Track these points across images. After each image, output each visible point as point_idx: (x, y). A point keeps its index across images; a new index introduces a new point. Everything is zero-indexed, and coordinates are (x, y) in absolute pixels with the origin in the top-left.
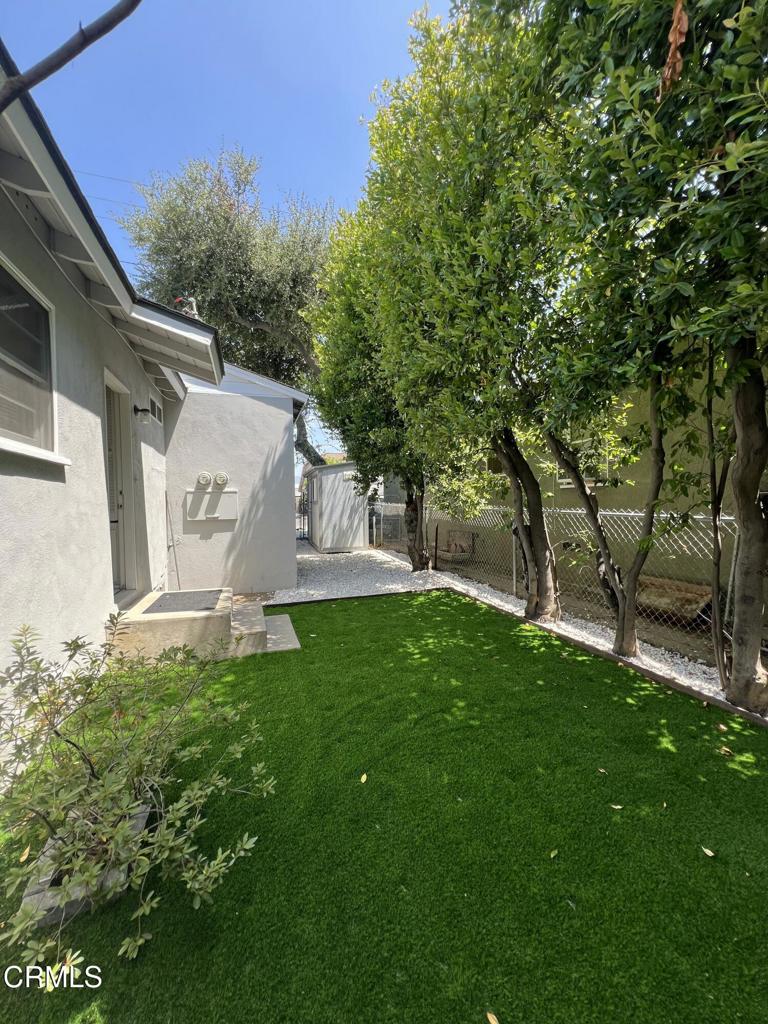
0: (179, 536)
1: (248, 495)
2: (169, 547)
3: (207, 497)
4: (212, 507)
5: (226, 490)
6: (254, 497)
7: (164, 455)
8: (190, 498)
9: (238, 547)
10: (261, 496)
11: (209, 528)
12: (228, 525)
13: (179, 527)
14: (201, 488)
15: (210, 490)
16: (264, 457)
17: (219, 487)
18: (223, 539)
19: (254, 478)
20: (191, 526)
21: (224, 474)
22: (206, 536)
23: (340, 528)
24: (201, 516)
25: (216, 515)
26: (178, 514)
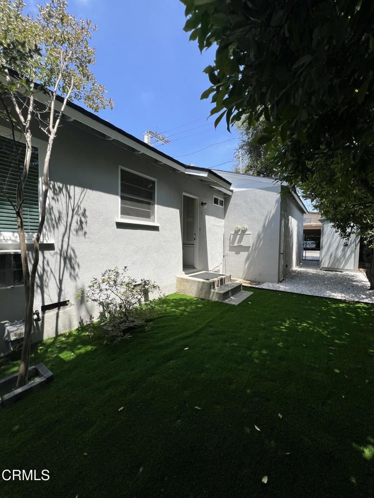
0: (227, 252)
1: (256, 236)
2: (224, 256)
3: (239, 236)
4: (240, 240)
5: (247, 233)
6: (259, 236)
7: (224, 219)
8: (232, 236)
9: (251, 259)
10: (262, 236)
11: (238, 249)
12: (246, 249)
13: (228, 248)
14: (236, 232)
15: (240, 233)
16: (265, 217)
17: (244, 231)
18: (244, 254)
19: (259, 228)
20: (232, 248)
21: (246, 226)
22: (238, 253)
23: (335, 257)
24: (236, 244)
25: (241, 244)
26: (227, 242)
